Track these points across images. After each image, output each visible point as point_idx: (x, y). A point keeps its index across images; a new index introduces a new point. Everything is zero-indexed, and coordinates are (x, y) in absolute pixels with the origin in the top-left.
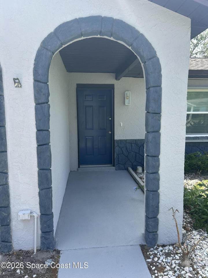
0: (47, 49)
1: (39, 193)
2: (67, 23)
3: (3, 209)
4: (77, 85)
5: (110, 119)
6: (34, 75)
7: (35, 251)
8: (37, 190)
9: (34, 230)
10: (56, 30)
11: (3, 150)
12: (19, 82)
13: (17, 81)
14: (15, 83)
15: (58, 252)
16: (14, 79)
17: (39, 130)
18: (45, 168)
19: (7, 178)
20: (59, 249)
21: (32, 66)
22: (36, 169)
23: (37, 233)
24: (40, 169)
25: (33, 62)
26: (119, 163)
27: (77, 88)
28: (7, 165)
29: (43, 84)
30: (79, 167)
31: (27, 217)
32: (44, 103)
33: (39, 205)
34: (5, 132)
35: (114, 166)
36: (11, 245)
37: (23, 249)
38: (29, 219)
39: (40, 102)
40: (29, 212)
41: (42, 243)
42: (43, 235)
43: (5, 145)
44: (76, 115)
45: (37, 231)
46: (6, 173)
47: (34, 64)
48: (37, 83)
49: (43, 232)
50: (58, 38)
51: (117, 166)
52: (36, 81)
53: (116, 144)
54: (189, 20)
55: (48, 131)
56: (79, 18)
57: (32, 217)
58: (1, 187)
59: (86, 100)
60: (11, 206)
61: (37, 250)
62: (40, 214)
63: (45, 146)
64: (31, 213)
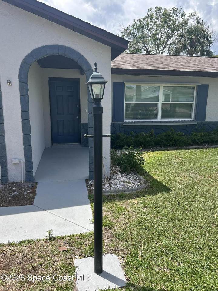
0: (27, 63)
1: (24, 148)
2: (38, 48)
3: (2, 157)
4: (49, 78)
5: (77, 106)
6: (19, 79)
7: (23, 182)
8: (23, 146)
9: (22, 170)
10: (32, 52)
11: (2, 122)
12: (10, 82)
13: (9, 82)
14: (8, 83)
15: (37, 183)
16: (7, 81)
17: (23, 111)
18: (27, 133)
19: (4, 139)
20: (37, 182)
21: (18, 74)
22: (21, 134)
23: (23, 172)
24: (24, 134)
25: (18, 71)
26: (84, 142)
27: (49, 81)
28: (4, 132)
29: (24, 84)
30: (52, 145)
31: (17, 162)
32: (25, 95)
33: (24, 155)
34: (2, 112)
35: (81, 144)
36: (8, 179)
37: (15, 181)
38: (18, 163)
39: (23, 94)
40: (18, 159)
41: (27, 178)
42: (27, 173)
43: (3, 120)
44: (49, 102)
45: (23, 171)
46: (4, 136)
47: (19, 72)
48: (21, 83)
49: (26, 171)
50: (33, 57)
51: (83, 144)
52: (20, 82)
53: (82, 127)
54: (110, 48)
55: (28, 111)
56: (45, 46)
57: (20, 162)
58: (1, 144)
59: (57, 90)
60: (7, 156)
61: (24, 182)
62: (25, 161)
63: (26, 120)
64: (19, 160)
